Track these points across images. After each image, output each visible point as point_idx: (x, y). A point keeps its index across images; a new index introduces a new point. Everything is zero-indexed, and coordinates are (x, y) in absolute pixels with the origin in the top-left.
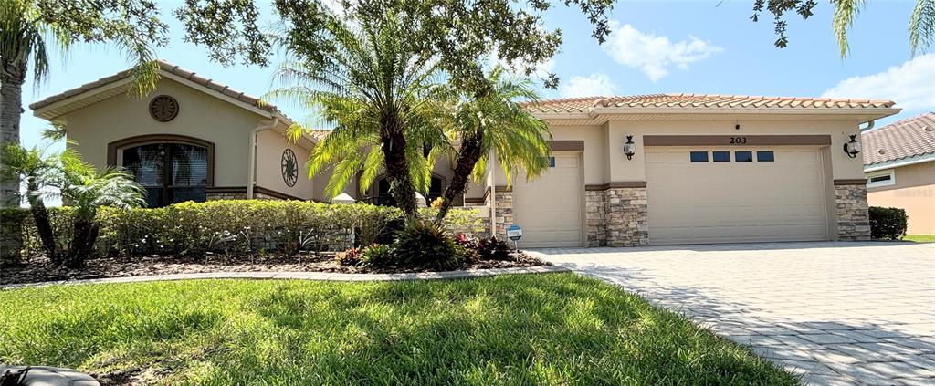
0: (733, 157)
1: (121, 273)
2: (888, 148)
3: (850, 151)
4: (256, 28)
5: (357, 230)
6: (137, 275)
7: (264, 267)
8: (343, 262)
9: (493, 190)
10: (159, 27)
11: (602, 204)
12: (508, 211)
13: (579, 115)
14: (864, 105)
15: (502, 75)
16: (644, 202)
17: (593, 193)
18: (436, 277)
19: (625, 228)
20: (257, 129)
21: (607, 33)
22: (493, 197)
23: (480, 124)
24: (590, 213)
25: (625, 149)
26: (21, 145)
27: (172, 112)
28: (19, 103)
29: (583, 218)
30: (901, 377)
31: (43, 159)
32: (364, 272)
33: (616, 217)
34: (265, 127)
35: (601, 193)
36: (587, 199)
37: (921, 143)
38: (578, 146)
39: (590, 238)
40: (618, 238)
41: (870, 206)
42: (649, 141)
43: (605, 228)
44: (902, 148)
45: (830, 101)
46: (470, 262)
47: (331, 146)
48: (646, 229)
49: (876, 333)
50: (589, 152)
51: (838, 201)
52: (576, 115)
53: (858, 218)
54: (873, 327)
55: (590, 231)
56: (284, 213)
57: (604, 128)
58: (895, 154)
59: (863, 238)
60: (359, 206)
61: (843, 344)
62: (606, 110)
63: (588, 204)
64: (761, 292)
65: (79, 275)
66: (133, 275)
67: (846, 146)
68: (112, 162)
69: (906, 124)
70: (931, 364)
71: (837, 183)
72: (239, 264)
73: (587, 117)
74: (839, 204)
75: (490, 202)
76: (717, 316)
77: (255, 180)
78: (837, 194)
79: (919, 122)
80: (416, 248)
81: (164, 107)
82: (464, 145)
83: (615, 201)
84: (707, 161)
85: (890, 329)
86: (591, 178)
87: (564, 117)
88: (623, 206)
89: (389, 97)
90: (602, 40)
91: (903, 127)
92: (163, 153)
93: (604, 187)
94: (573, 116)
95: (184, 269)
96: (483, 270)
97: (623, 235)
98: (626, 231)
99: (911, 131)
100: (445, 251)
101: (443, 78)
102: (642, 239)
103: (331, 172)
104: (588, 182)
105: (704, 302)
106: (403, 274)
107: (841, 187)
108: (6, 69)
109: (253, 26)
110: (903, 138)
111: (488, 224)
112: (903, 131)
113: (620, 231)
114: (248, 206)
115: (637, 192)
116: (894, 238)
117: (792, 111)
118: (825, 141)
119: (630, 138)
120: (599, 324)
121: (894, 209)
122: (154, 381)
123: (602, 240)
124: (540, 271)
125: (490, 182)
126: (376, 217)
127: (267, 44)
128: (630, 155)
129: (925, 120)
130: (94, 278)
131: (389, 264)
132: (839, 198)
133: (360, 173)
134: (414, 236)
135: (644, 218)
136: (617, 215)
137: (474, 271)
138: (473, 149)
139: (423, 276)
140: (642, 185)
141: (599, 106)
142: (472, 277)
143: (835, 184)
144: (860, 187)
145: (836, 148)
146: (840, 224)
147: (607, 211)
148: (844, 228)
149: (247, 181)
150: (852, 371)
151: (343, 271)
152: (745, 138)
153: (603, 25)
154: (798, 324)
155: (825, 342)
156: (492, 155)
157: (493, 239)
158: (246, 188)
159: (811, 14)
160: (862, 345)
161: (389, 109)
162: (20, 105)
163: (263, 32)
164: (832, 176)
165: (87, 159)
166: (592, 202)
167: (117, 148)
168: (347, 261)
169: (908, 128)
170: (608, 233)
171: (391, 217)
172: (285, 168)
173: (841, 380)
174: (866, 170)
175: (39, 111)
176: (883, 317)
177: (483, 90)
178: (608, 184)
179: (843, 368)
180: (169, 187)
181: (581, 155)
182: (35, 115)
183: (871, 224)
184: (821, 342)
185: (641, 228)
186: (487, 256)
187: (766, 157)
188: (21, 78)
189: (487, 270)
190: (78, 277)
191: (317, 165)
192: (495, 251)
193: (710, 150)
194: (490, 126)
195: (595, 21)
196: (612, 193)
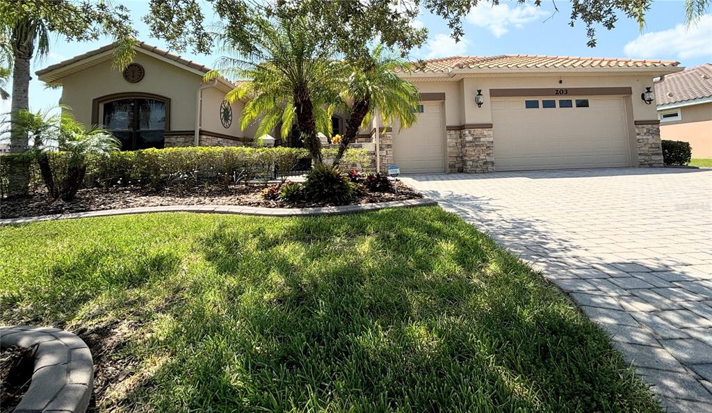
0: (557, 104)
1: (102, 206)
2: (675, 92)
3: (646, 99)
4: (202, 28)
5: (276, 166)
6: (114, 208)
7: (207, 200)
8: (266, 197)
9: (377, 130)
10: (132, 33)
11: (459, 140)
12: (389, 146)
13: (441, 75)
14: (657, 64)
15: (383, 52)
16: (491, 139)
17: (453, 132)
18: (336, 211)
19: (477, 159)
20: (203, 88)
21: (462, 34)
22: (378, 135)
23: (368, 90)
24: (450, 147)
25: (476, 99)
26: (30, 112)
27: (140, 76)
28: (28, 74)
29: (445, 151)
30: (687, 328)
31: (45, 121)
32: (282, 206)
33: (470, 151)
34: (209, 86)
35: (458, 132)
36: (448, 136)
37: (701, 89)
38: (441, 97)
39: (450, 167)
40: (472, 166)
41: (662, 139)
42: (495, 93)
43: (462, 158)
44: (685, 91)
45: (630, 61)
46: (360, 195)
47: (257, 107)
48: (493, 160)
49: (667, 275)
50: (450, 102)
51: (638, 137)
52: (439, 74)
53: (652, 149)
54: (665, 268)
55: (450, 161)
56: (222, 155)
57: (460, 84)
58: (681, 96)
59: (658, 165)
60: (278, 149)
61: (644, 289)
62: (462, 71)
63: (448, 140)
64: (580, 226)
65: (71, 209)
66: (111, 208)
67: (643, 95)
68: (95, 121)
69: (689, 73)
70: (710, 312)
71: (637, 123)
72: (189, 196)
73: (446, 75)
74: (639, 139)
75: (375, 140)
76: (546, 256)
77: (200, 125)
78: (637, 132)
79: (698, 71)
80: (320, 187)
81: (135, 73)
82: (356, 104)
83: (469, 138)
84: (538, 107)
85: (678, 270)
86: (451, 121)
87: (430, 76)
88: (475, 142)
89: (300, 71)
90: (458, 40)
91: (687, 75)
92: (133, 104)
93: (461, 128)
94: (437, 76)
95: (148, 202)
96: (370, 204)
97: (475, 164)
98: (478, 161)
99: (693, 78)
100: (341, 188)
101: (341, 57)
102: (490, 167)
103: (257, 126)
104: (448, 124)
105: (537, 238)
106: (311, 209)
107: (640, 126)
108: (19, 49)
109: (199, 27)
110: (688, 84)
111: (374, 156)
112: (686, 78)
113: (473, 161)
114: (195, 152)
115: (486, 132)
116: (681, 165)
117: (602, 70)
118: (627, 92)
119: (479, 91)
120: (459, 269)
121: (681, 142)
122: (129, 335)
123: (458, 168)
124: (414, 203)
125: (375, 125)
126: (290, 156)
127: (210, 39)
128: (480, 104)
129: (703, 69)
130: (82, 211)
131: (300, 199)
132: (638, 134)
133: (279, 125)
134: (319, 178)
135: (491, 151)
136: (471, 149)
137: (365, 205)
138: (362, 107)
139: (325, 210)
140: (489, 126)
141: (456, 68)
142: (363, 212)
143: (636, 124)
144: (654, 126)
145: (636, 97)
146: (640, 154)
147: (463, 146)
148: (643, 157)
149: (194, 125)
150: (649, 320)
151: (267, 205)
152: (566, 90)
153: (458, 29)
154: (607, 265)
155: (630, 287)
156: (376, 111)
157: (378, 175)
158: (194, 131)
159: (614, 27)
160: (658, 290)
161: (301, 83)
162: (29, 75)
163: (207, 30)
164: (633, 117)
165: (78, 119)
166: (452, 138)
167: (99, 102)
168: (269, 196)
169: (691, 76)
170: (464, 162)
171: (302, 156)
172: (222, 115)
173: (642, 333)
174: (658, 109)
175: (42, 77)
176: (674, 257)
177: (369, 65)
178: (464, 126)
179: (643, 317)
180: (138, 131)
181: (443, 103)
182: (39, 79)
183: (664, 154)
184: (627, 286)
185: (489, 159)
186: (374, 189)
187: (583, 104)
188: (30, 56)
189: (374, 204)
190: (71, 210)
191: (247, 120)
192: (380, 184)
193: (540, 99)
194: (374, 90)
195: (452, 27)
196: (467, 132)
